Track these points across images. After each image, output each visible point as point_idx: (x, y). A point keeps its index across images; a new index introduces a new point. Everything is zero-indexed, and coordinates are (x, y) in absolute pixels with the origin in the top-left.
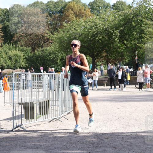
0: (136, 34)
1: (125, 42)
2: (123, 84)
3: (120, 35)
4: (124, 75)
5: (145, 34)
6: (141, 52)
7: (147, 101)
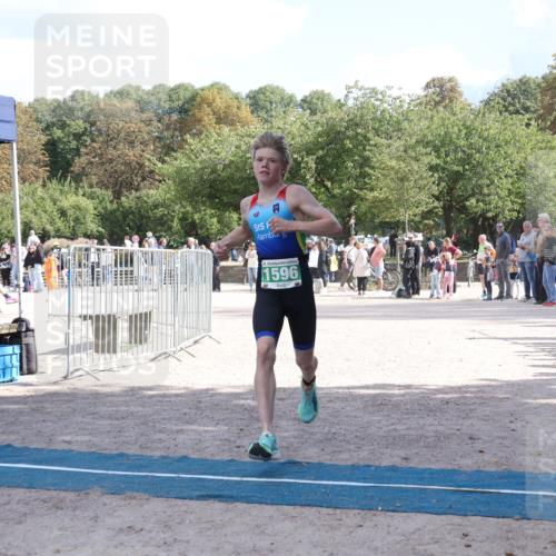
0: (354, 167)
1: (329, 184)
2: (321, 280)
3: (316, 168)
4: (324, 259)
5: (373, 168)
6: (364, 208)
7: (374, 317)
